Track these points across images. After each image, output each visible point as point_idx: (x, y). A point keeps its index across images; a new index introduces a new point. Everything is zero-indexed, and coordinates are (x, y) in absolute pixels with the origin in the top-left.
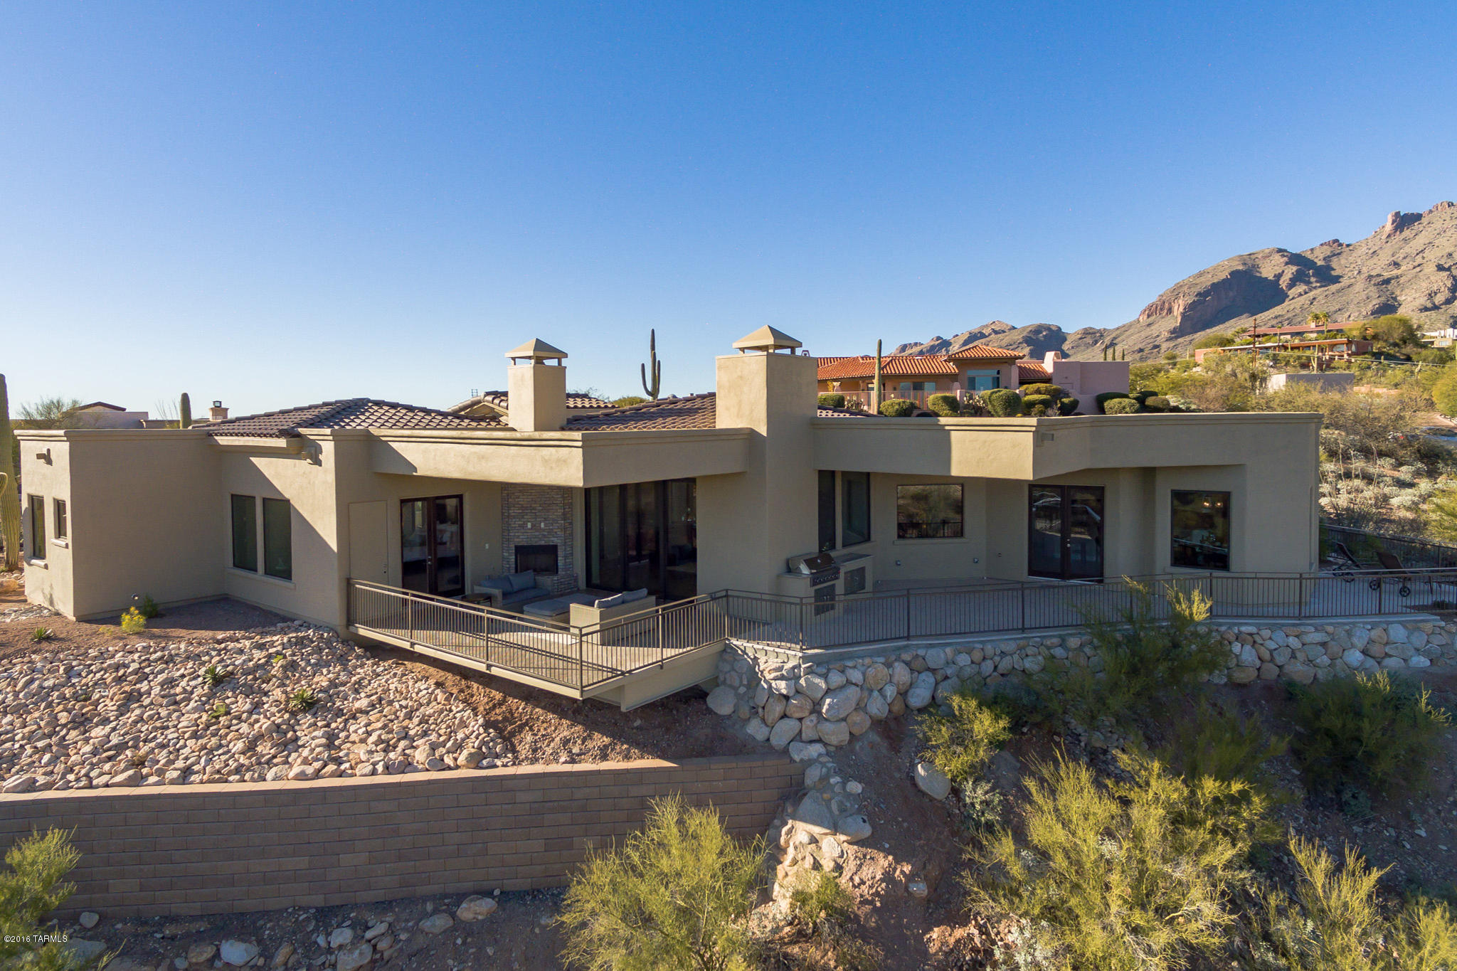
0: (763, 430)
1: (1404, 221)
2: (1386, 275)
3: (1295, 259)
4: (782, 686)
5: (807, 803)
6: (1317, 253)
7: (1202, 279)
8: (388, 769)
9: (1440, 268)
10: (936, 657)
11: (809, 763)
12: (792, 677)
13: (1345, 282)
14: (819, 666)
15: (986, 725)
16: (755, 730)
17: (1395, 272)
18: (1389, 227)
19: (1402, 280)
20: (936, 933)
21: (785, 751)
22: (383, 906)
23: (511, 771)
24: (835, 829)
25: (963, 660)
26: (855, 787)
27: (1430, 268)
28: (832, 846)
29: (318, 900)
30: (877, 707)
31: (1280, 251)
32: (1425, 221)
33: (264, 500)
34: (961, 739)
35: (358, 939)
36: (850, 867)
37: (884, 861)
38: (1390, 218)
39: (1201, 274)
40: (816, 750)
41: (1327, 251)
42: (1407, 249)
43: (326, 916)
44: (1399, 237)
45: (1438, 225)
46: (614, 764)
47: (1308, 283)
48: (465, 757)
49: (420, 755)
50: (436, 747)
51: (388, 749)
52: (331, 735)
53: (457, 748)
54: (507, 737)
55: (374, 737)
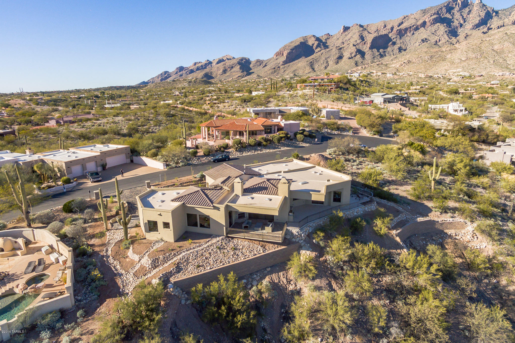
0: (287, 196)
1: (346, 29)
3: (318, 39)
4: (297, 234)
5: (303, 248)
6: (323, 37)
7: (292, 44)
8: (254, 255)
9: (354, 45)
10: (311, 225)
11: (302, 243)
12: (298, 232)
13: (330, 48)
14: (301, 230)
15: (322, 234)
16: (294, 240)
17: (343, 46)
18: (342, 31)
19: (344, 48)
20: (321, 259)
21: (298, 242)
22: (257, 271)
23: (268, 252)
24: (308, 250)
25: (314, 224)
26: (309, 245)
28: (308, 252)
29: (249, 273)
30: (307, 234)
31: (314, 36)
32: (351, 29)
33: (199, 215)
34: (319, 236)
35: (257, 276)
36: (311, 254)
37: (314, 253)
38: (342, 28)
39: (292, 42)
40: (302, 241)
41: (326, 37)
42: (346, 39)
43: (251, 274)
44: (344, 34)
45: (354, 31)
46: (280, 248)
47: (321, 48)
48: (262, 251)
49: (256, 253)
50: (257, 251)
51: (251, 253)
52: (242, 253)
53: (260, 250)
54: (264, 248)
55: (248, 252)
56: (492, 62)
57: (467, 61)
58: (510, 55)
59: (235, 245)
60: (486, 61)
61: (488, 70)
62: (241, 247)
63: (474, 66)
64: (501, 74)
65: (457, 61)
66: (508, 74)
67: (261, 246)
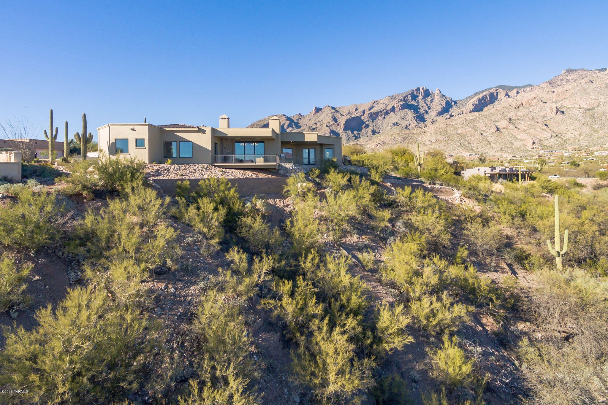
1: (318, 110)
2: (314, 127)
3: (289, 119)
6: (295, 117)
7: (260, 123)
9: (327, 126)
13: (302, 128)
17: (316, 126)
18: (314, 111)
19: (318, 129)
27: (325, 126)
31: (284, 115)
32: (323, 110)
38: (314, 109)
39: (260, 121)
41: (297, 117)
42: (319, 119)
44: (316, 115)
45: (326, 112)
47: (292, 127)
56: (459, 144)
57: (437, 143)
58: (472, 139)
60: (453, 144)
61: (457, 151)
63: (444, 148)
64: (468, 154)
65: (428, 143)
66: (474, 154)
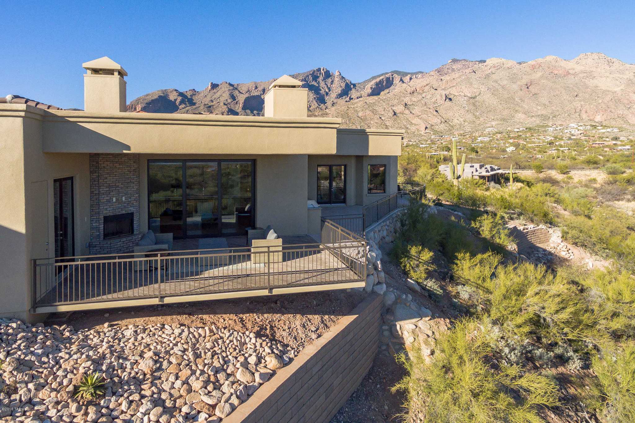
23: (304, 359)
24: (421, 316)
26: (410, 296)
28: (425, 325)
34: (418, 263)
37: (443, 322)
46: (336, 329)
48: (272, 362)
49: (241, 376)
50: (245, 365)
51: (218, 386)
52: (157, 402)
53: (260, 359)
54: (273, 339)
55: (196, 385)
59: (97, 363)
62: (145, 365)
67: (258, 335)
